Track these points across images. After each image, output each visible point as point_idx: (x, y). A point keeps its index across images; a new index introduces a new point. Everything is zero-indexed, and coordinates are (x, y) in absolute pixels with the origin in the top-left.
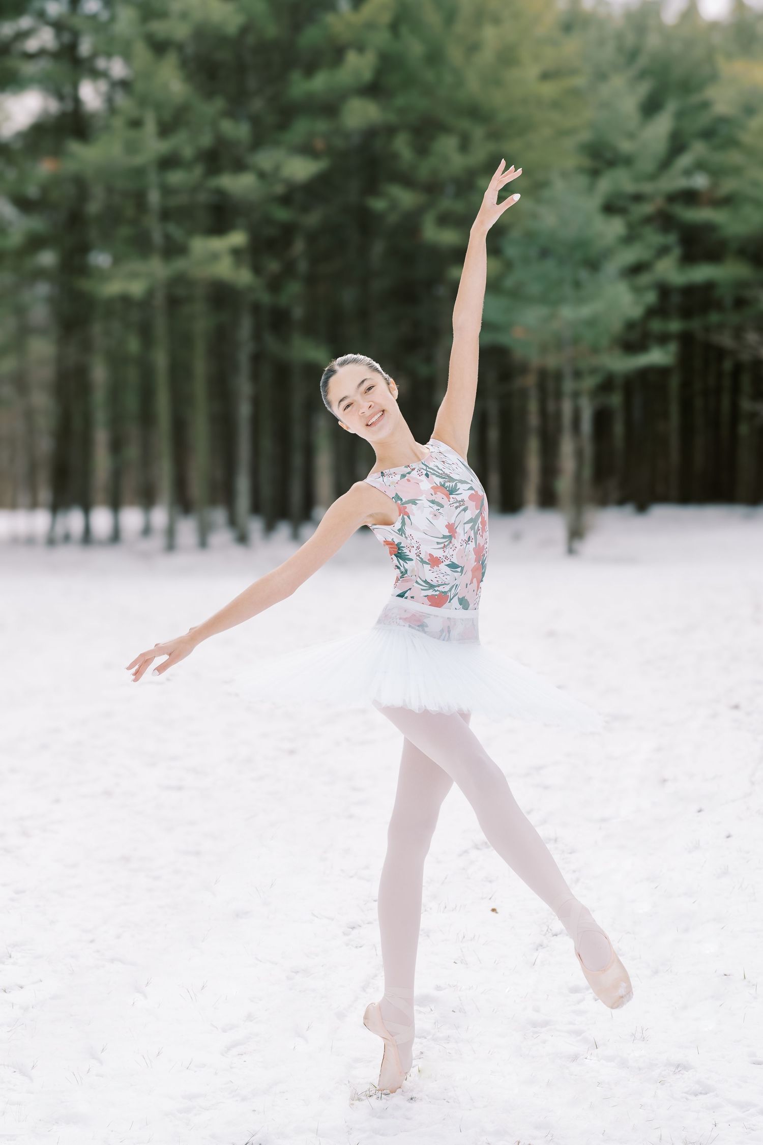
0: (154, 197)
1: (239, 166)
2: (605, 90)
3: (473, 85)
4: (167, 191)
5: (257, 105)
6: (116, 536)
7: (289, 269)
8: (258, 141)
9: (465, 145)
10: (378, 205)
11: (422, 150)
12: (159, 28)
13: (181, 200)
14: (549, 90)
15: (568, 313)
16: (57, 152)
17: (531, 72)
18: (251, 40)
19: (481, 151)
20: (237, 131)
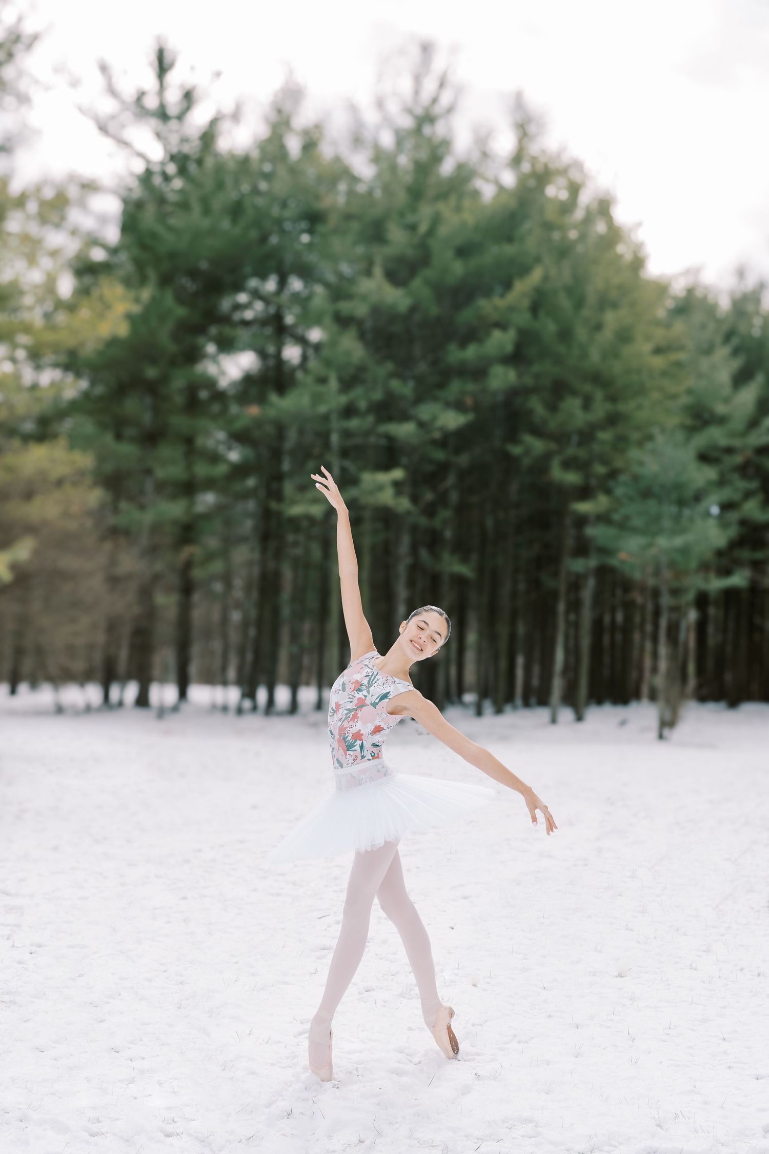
0: (335, 438)
1: (404, 417)
2: (705, 364)
3: (595, 356)
4: (346, 434)
5: (422, 367)
6: (294, 708)
7: (442, 499)
8: (419, 400)
9: (587, 404)
10: (516, 450)
11: (553, 408)
12: (345, 307)
13: (358, 441)
14: (658, 362)
15: (663, 542)
16: (262, 400)
17: (647, 347)
18: (417, 317)
19: (601, 409)
20: (404, 389)
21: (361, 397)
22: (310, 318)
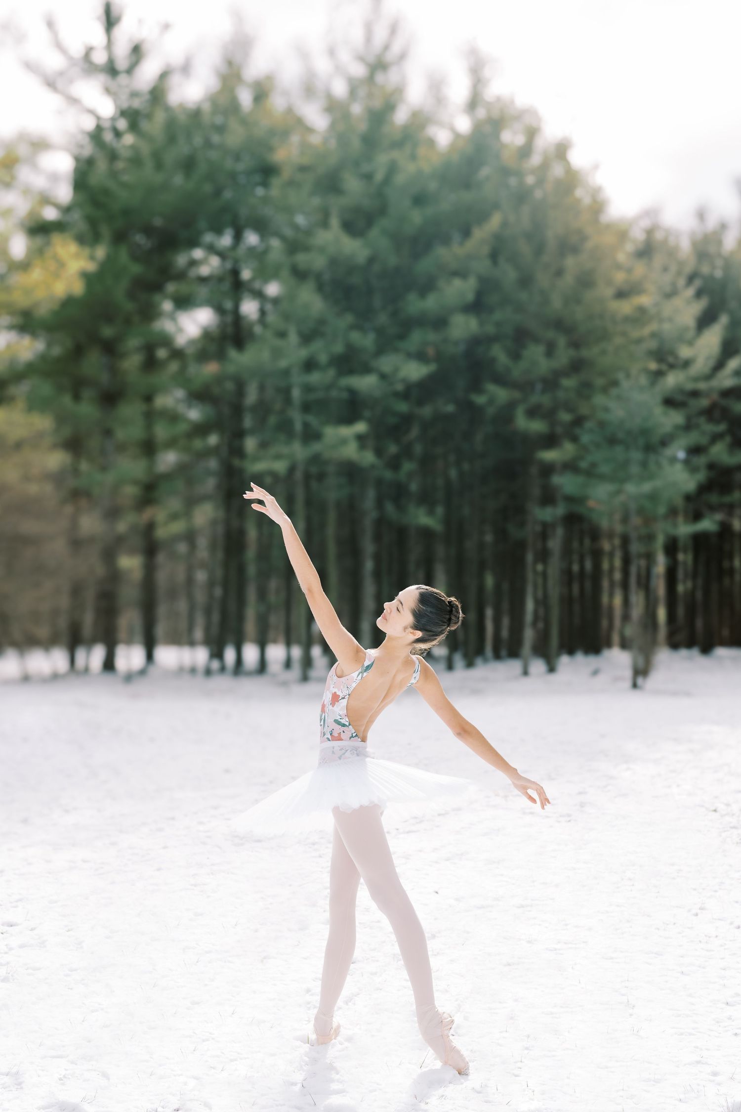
0: (296, 393)
1: (366, 369)
2: (668, 308)
3: (557, 303)
4: (308, 389)
5: (382, 319)
6: (262, 667)
7: (406, 452)
8: (380, 351)
9: (550, 351)
10: (480, 400)
11: (516, 356)
12: (301, 259)
13: (320, 395)
14: (621, 307)
15: (631, 488)
16: (221, 356)
17: (609, 292)
18: (376, 268)
19: (564, 356)
20: (366, 341)
21: (321, 350)
22: (266, 273)
